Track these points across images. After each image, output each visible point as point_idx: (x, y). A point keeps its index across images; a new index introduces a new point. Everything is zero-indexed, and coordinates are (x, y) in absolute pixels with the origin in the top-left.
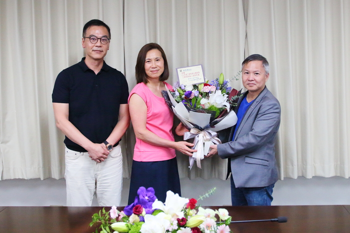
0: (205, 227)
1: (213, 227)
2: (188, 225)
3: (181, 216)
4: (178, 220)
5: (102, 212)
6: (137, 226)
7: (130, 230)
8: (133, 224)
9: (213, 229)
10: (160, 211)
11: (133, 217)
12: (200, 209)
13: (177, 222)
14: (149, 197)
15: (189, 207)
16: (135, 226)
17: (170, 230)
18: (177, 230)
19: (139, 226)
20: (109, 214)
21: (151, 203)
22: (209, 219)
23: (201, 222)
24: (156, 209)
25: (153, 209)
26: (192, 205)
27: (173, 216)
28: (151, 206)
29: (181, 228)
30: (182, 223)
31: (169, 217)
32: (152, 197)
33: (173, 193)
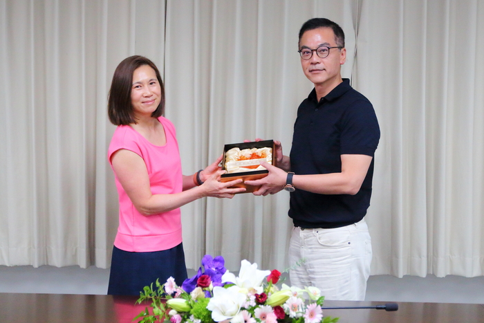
0: (290, 308)
1: (300, 307)
2: (268, 303)
3: (260, 291)
4: (256, 295)
5: (154, 285)
6: (203, 301)
7: (191, 308)
8: (197, 300)
9: (301, 310)
10: (232, 284)
11: (197, 292)
12: (284, 285)
13: (254, 297)
14: (216, 268)
15: (271, 280)
16: (199, 301)
17: (246, 307)
18: (255, 308)
19: (205, 302)
20: (164, 289)
21: (219, 275)
22: (295, 298)
23: (287, 298)
24: (226, 283)
25: (223, 282)
26: (275, 277)
27: (250, 291)
28: (220, 280)
29: (260, 306)
30: (261, 299)
31: (245, 291)
32: (220, 268)
33: (249, 263)
